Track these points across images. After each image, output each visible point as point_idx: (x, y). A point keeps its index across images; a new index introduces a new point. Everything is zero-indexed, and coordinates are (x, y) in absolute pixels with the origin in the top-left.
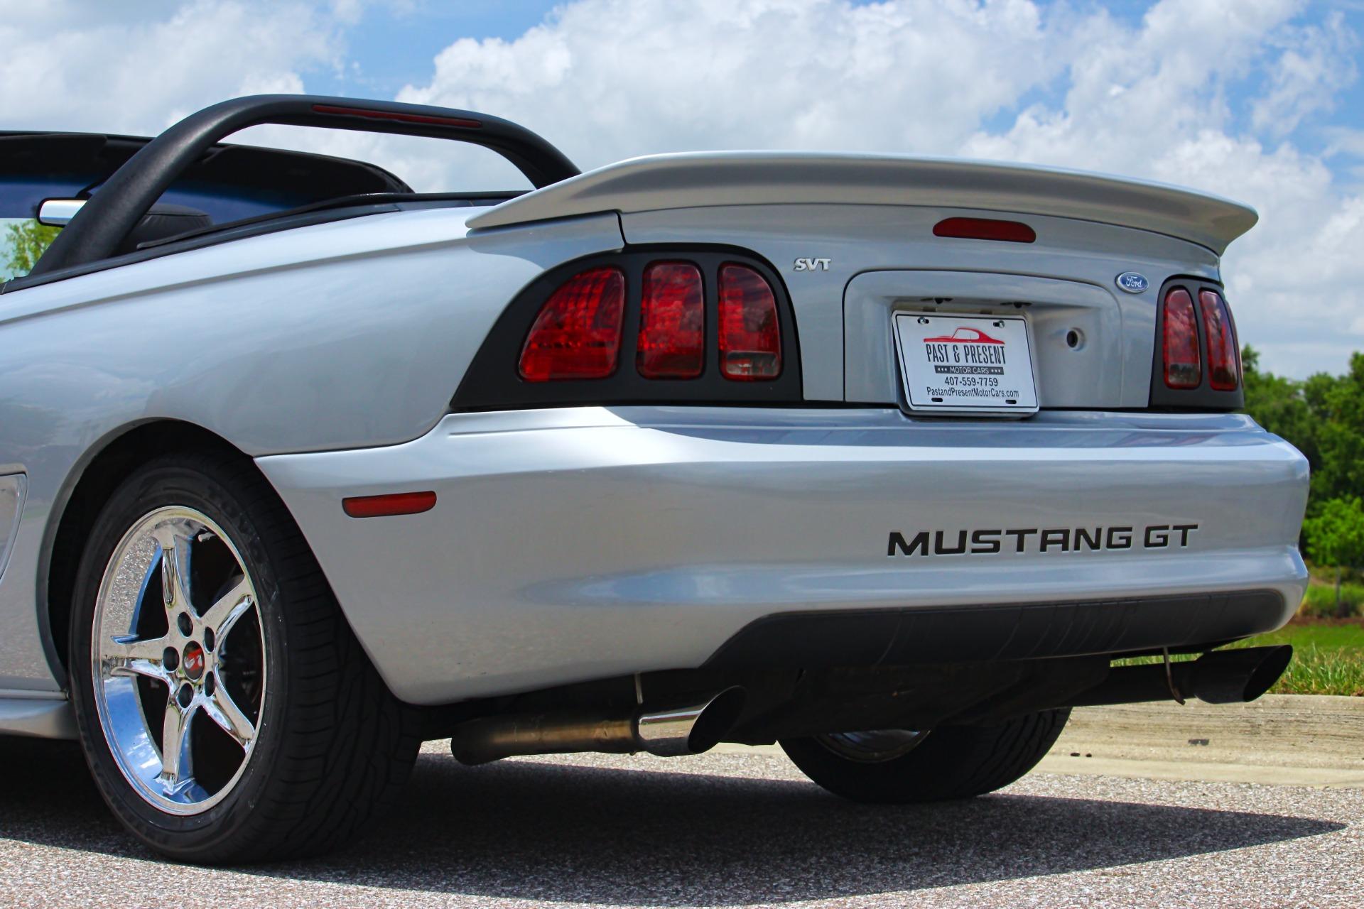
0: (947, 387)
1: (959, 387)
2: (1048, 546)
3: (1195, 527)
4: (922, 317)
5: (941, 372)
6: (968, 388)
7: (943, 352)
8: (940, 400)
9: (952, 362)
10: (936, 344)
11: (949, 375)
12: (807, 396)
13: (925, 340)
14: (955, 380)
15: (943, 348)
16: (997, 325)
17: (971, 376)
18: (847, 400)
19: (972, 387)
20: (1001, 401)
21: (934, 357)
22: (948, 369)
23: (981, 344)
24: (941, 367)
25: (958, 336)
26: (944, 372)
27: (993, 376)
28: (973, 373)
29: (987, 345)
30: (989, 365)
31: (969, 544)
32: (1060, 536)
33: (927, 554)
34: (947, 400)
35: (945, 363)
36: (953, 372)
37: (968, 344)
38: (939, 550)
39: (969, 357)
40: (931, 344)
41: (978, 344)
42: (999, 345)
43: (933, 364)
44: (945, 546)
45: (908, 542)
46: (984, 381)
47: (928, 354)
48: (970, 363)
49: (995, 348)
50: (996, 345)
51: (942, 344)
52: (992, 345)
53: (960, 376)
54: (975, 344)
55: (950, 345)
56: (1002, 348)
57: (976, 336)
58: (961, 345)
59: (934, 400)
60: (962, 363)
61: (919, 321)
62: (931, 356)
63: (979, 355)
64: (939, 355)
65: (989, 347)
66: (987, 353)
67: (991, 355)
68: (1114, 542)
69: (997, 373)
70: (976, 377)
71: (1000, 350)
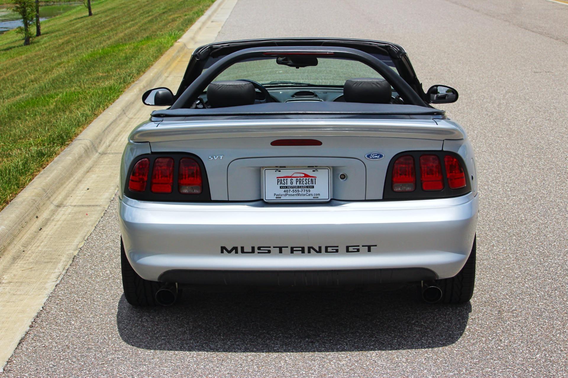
0: (284, 193)
1: (291, 193)
2: (294, 252)
3: (376, 246)
4: (277, 170)
5: (283, 188)
6: (295, 193)
7: (285, 181)
8: (280, 198)
9: (289, 184)
10: (282, 179)
11: (286, 189)
12: (213, 199)
13: (277, 178)
14: (289, 191)
15: (286, 180)
16: (314, 171)
17: (297, 189)
18: (229, 200)
19: (297, 193)
20: (311, 197)
21: (280, 183)
22: (286, 187)
23: (305, 178)
24: (283, 187)
25: (294, 176)
26: (284, 188)
27: (308, 189)
28: (298, 188)
29: (307, 178)
30: (308, 185)
31: (256, 250)
32: (300, 249)
33: (238, 253)
34: (283, 198)
35: (286, 185)
36: (288, 188)
37: (298, 178)
38: (243, 252)
39: (298, 183)
40: (280, 179)
41: (303, 178)
42: (314, 178)
43: (279, 185)
44: (245, 251)
45: (229, 249)
46: (303, 191)
47: (278, 182)
48: (298, 185)
49: (311, 179)
50: (312, 178)
51: (285, 179)
52: (310, 178)
53: (292, 190)
54: (302, 178)
55: (289, 179)
56: (315, 179)
57: (303, 175)
58: (294, 179)
59: (276, 198)
60: (294, 184)
61: (276, 171)
62: (279, 183)
63: (303, 182)
64: (283, 182)
65: (309, 179)
66: (307, 181)
67: (309, 181)
68: (329, 251)
69: (311, 188)
70: (300, 189)
71: (314, 180)
